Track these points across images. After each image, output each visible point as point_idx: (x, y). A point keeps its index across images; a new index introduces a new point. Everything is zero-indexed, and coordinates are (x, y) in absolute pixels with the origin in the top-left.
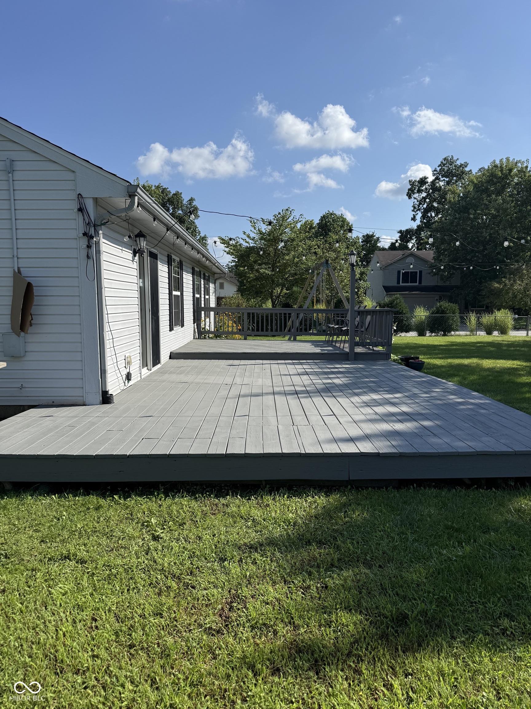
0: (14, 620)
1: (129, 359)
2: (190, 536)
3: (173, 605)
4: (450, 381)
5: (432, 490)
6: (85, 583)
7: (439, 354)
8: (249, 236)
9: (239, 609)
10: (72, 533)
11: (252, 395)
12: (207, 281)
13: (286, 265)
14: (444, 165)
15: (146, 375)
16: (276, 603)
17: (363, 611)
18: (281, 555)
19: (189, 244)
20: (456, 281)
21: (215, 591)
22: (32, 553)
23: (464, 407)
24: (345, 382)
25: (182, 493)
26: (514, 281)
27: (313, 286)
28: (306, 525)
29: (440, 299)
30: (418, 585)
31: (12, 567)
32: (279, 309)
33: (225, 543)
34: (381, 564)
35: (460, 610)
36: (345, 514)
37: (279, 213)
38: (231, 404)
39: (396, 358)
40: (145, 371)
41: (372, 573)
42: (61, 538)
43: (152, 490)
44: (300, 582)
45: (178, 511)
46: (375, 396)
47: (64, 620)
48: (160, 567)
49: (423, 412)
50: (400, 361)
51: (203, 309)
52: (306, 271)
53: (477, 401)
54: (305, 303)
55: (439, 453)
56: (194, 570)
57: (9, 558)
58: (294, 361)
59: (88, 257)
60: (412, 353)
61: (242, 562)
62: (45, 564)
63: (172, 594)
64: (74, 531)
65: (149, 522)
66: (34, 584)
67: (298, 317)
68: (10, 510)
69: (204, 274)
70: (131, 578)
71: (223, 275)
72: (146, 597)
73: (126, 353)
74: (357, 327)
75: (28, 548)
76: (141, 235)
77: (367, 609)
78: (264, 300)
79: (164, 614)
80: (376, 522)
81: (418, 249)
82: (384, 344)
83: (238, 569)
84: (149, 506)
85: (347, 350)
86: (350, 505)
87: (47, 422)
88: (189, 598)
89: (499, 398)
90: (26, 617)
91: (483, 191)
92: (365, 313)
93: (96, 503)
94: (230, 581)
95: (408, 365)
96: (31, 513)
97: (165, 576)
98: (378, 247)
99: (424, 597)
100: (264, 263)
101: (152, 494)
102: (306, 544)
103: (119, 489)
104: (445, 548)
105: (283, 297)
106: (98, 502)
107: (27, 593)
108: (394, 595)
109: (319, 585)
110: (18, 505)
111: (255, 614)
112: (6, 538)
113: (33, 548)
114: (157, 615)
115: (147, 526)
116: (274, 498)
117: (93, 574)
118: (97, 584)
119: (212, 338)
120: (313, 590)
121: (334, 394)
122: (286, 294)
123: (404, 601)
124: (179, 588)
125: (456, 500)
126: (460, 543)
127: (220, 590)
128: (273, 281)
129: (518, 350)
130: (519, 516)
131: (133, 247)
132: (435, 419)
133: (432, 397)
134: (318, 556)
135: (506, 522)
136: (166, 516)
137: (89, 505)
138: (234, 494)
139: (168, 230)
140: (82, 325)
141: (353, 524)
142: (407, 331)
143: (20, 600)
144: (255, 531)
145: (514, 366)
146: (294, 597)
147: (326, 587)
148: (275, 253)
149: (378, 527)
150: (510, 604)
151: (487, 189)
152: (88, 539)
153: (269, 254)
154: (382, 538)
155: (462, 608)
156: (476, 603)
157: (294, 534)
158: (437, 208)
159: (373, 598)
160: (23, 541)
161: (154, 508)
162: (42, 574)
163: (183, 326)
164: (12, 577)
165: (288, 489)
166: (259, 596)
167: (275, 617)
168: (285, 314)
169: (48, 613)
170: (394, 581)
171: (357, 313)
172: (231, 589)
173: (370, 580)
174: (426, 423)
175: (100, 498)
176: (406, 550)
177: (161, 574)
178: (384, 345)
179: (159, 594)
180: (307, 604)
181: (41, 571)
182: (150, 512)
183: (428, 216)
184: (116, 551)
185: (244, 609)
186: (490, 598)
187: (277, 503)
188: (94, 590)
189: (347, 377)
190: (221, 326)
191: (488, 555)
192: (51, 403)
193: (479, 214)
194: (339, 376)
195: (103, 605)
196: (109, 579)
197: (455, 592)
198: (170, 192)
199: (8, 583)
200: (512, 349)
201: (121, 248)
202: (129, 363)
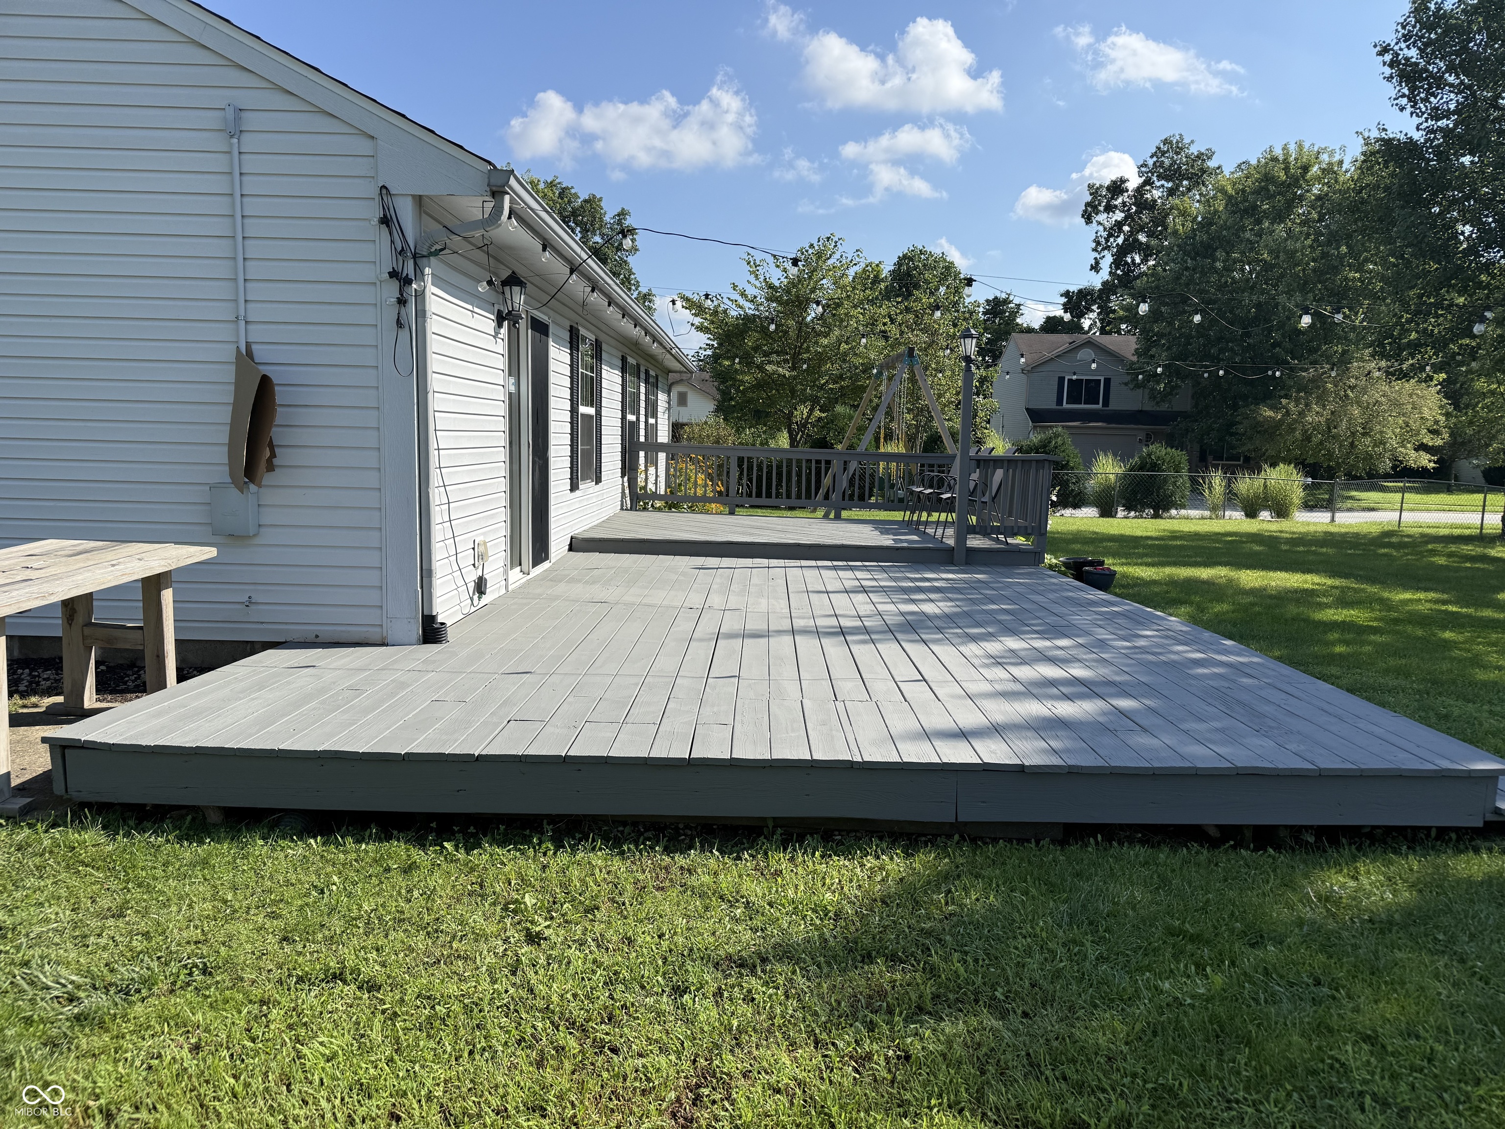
0: (218, 1115)
1: (482, 549)
2: (608, 935)
3: (570, 1090)
4: (1171, 615)
5: (1137, 848)
6: (376, 1035)
7: (1146, 555)
8: (743, 294)
9: (714, 1102)
10: (351, 922)
11: (745, 635)
12: (653, 385)
13: (821, 358)
14: (1163, 153)
15: (517, 584)
16: (797, 1090)
17: (989, 1114)
18: (808, 984)
19: (618, 305)
20: (1182, 402)
21: (663, 1060)
22: (262, 964)
23: (1206, 671)
24: (947, 610)
25: (593, 841)
26: (1307, 405)
27: (878, 405)
28: (863, 917)
29: (1148, 439)
30: (1110, 1059)
31: (217, 993)
32: (806, 452)
33: (685, 953)
34: (1027, 1009)
35: (1204, 1118)
36: (946, 896)
37: (812, 246)
38: (700, 652)
39: (1054, 561)
40: (515, 574)
41: (1008, 1029)
42: (327, 933)
43: (527, 832)
44: (849, 1044)
45: (583, 881)
46: (1013, 643)
47: (328, 1115)
48: (542, 1004)
49: (1117, 678)
50: (1063, 569)
51: (642, 446)
52: (864, 372)
53: (1232, 659)
54: (860, 440)
55: (1153, 768)
56: (618, 1012)
57: (210, 974)
58: (835, 563)
59: (399, 324)
60: (1088, 553)
61: (722, 996)
62: (289, 990)
63: (568, 1066)
64: (355, 919)
65: (520, 903)
66: (264, 1033)
67: (845, 469)
68: (217, 869)
69: (647, 372)
70: (478, 1026)
71: (685, 376)
72: (509, 1068)
73: (477, 535)
74: (972, 494)
75: (253, 953)
76: (513, 280)
77: (998, 1109)
78: (773, 431)
79: (550, 1109)
80: (1016, 916)
81: (1103, 331)
82: (1029, 531)
83: (714, 1013)
84: (520, 868)
85: (951, 542)
86: (959, 876)
87: (304, 680)
88: (605, 1075)
89: (1277, 653)
90: (245, 1107)
91: (1246, 211)
92: (992, 463)
93: (404, 857)
94: (695, 1039)
95: (1080, 576)
96: (262, 877)
97: (552, 1023)
98: (1018, 324)
99: (1124, 1085)
100: (775, 352)
101: (527, 841)
102: (863, 961)
103: (456, 829)
104: (1168, 978)
105: (813, 426)
106: (409, 856)
107: (247, 1054)
108: (1057, 1079)
109: (891, 1053)
110: (234, 858)
111: (750, 1115)
112: (206, 929)
113: (263, 954)
114: (534, 1111)
115: (515, 912)
116: (792, 857)
117: (395, 1014)
118: (403, 1038)
119: (659, 509)
120: (878, 1064)
121: (923, 636)
122: (820, 419)
123: (1080, 1093)
124: (581, 1051)
125: (1190, 872)
126: (1200, 968)
127: (673, 1057)
128: (793, 391)
129: (1315, 553)
130: (1328, 910)
131: (497, 307)
132: (1143, 696)
133: (1136, 647)
134: (889, 988)
135: (1300, 923)
136: (558, 891)
137: (390, 862)
138: (706, 847)
139: (571, 273)
140: (382, 471)
141: (966, 919)
142: (1076, 506)
143: (232, 1069)
144: (751, 929)
145: (1306, 586)
146: (836, 1078)
147: (908, 1058)
148: (800, 330)
149: (1020, 928)
150: (1314, 1107)
151: (1255, 207)
152: (386, 936)
153: (786, 333)
154: (1029, 952)
155: (1208, 1112)
156: (1237, 1102)
157: (835, 937)
158: (1148, 245)
159: (1012, 1085)
160: (243, 938)
161: (530, 872)
162: (282, 1012)
163: (598, 480)
164: (216, 1018)
165: (822, 838)
166: (759, 1073)
167: (794, 1121)
168: (818, 462)
169: (293, 1101)
170: (1057, 1049)
171: (974, 463)
172: (697, 1055)
173: (1004, 1045)
174: (1125, 703)
175: (414, 846)
176: (1083, 978)
177: (543, 1019)
178: (1030, 534)
179: (540, 1064)
180: (866, 1095)
181: (281, 1006)
182: (522, 880)
183: (1126, 263)
184: (445, 964)
185: (726, 1103)
186: (1269, 1092)
187: (800, 868)
188: (396, 1051)
189: (951, 600)
190: (680, 485)
191: (1262, 996)
192: (311, 638)
193: (1235, 261)
194: (933, 596)
195: (415, 1085)
196: (429, 1026)
197: (1191, 1076)
198: (576, 196)
199: (207, 1030)
200: (1301, 549)
201: (472, 308)
202: (481, 555)
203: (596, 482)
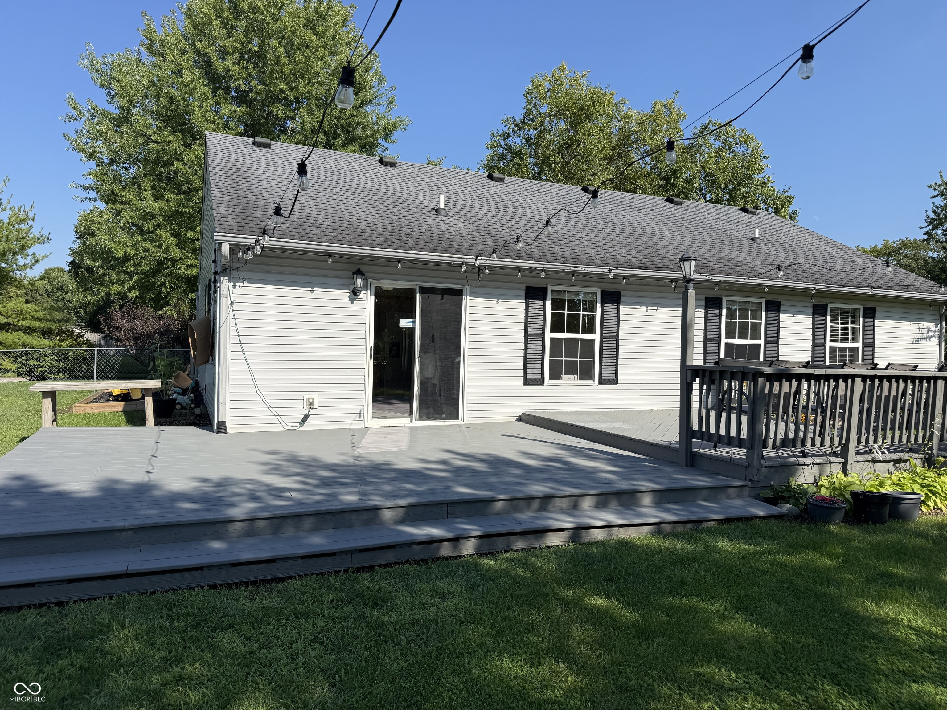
1: (311, 401)
69: (820, 306)
163: (608, 382)
201: (310, 289)
202: (311, 404)
203: (600, 383)
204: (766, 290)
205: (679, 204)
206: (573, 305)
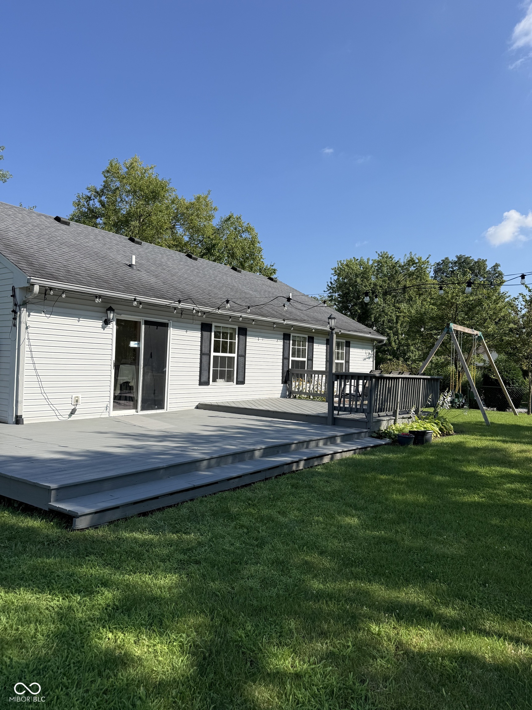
1: (77, 399)
12: (342, 346)
15: (125, 415)
59: (14, 325)
73: (75, 394)
76: (111, 309)
131: (104, 318)
163: (241, 383)
201: (78, 319)
202: (77, 401)
203: (237, 384)
204: (313, 331)
205: (240, 272)
206: (225, 336)
